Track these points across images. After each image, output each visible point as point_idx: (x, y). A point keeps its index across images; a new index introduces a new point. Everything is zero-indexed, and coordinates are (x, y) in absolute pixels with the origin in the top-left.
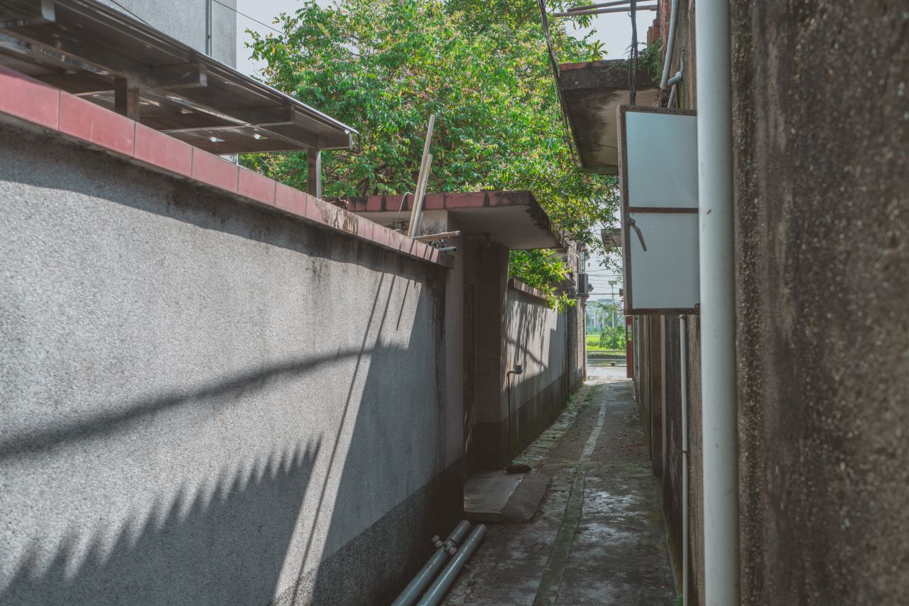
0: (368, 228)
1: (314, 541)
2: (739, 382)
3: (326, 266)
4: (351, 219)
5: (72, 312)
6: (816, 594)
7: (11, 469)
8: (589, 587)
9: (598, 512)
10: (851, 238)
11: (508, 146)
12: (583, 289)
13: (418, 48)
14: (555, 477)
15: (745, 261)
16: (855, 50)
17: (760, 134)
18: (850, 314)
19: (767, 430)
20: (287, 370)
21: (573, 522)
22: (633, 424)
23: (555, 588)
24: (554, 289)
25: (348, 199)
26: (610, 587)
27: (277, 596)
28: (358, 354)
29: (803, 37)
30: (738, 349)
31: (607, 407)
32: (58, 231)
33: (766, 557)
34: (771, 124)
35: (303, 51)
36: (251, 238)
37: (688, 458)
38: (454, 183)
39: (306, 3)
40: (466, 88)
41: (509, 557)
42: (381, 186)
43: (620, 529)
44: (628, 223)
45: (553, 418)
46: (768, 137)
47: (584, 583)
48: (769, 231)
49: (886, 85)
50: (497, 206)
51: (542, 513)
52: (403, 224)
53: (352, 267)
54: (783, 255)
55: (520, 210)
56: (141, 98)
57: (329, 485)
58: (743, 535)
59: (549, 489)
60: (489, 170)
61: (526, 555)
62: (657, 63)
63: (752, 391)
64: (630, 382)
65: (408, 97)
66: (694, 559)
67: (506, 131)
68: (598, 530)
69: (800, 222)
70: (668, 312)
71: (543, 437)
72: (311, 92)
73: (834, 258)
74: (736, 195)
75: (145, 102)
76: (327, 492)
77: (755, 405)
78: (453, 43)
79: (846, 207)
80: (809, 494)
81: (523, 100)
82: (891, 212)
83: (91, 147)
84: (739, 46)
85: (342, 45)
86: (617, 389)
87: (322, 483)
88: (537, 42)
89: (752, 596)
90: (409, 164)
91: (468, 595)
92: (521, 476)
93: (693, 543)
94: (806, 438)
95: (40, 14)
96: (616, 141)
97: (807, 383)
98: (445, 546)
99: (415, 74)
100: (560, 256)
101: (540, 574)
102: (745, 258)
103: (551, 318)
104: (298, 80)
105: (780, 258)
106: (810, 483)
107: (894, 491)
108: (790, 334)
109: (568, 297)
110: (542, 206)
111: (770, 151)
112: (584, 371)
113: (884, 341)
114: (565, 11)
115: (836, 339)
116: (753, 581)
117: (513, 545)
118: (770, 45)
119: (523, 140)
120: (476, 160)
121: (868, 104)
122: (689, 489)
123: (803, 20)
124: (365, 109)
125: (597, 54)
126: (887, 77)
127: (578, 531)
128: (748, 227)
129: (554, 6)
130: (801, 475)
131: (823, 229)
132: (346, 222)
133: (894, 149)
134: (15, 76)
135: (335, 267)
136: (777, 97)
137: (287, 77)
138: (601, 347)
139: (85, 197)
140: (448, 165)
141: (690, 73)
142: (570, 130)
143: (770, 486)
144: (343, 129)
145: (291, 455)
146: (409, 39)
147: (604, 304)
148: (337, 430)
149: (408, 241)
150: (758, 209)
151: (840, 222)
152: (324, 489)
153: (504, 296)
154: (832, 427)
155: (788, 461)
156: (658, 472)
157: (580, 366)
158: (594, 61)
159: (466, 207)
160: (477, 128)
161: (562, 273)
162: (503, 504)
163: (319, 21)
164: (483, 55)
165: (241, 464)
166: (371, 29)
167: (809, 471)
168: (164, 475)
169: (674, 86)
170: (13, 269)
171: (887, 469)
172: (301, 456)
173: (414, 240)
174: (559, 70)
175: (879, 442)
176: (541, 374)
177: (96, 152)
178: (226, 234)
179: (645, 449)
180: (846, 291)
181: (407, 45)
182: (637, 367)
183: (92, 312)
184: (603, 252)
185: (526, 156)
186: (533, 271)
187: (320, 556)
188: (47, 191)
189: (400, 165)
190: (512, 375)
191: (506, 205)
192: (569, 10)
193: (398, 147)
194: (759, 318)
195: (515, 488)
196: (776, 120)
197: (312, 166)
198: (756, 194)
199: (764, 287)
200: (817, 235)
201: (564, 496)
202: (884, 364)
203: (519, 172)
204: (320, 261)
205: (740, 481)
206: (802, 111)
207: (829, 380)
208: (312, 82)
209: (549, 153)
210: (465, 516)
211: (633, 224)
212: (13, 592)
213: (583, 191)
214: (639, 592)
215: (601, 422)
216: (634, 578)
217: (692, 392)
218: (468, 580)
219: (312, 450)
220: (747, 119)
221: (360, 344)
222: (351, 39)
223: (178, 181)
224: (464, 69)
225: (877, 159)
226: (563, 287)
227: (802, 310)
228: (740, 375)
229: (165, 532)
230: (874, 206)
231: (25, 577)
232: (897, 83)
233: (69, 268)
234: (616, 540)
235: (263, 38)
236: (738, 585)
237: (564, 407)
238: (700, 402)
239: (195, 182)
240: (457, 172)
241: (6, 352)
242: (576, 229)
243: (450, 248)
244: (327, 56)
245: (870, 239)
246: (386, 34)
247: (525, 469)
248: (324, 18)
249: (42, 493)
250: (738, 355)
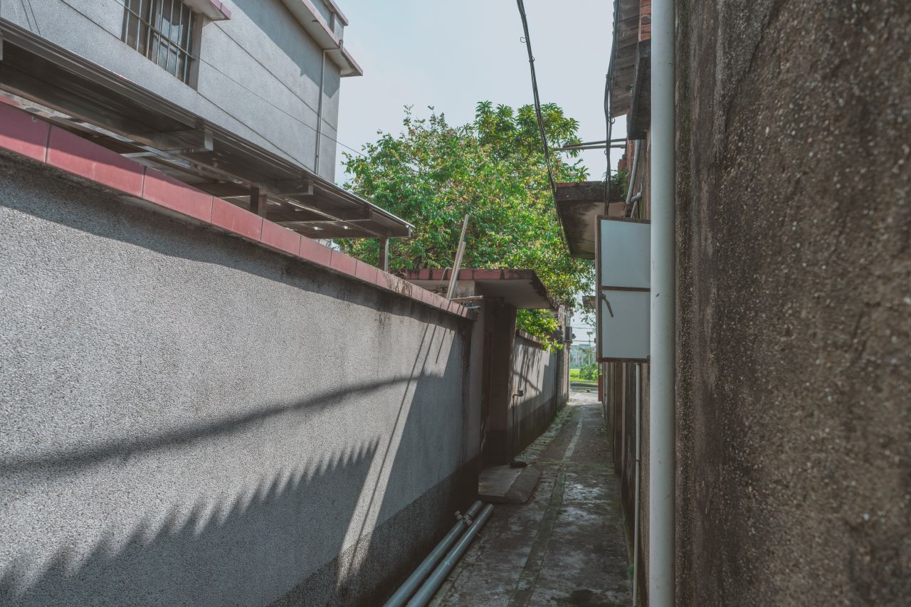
0: (419, 293)
1: (370, 513)
2: (677, 416)
3: (389, 318)
4: (407, 286)
5: (212, 347)
6: (730, 580)
7: (162, 455)
8: (566, 554)
9: (574, 499)
10: (758, 325)
11: (519, 237)
12: (568, 337)
13: (459, 168)
14: (544, 472)
15: (683, 331)
16: (762, 194)
17: (695, 243)
18: (757, 379)
19: (696, 454)
20: (358, 390)
21: (556, 505)
22: (601, 435)
23: (542, 554)
24: (548, 337)
25: (406, 271)
26: (581, 556)
27: (343, 552)
28: (408, 380)
29: (725, 180)
30: (676, 392)
31: (583, 422)
32: (206, 291)
33: (694, 547)
34: (703, 237)
35: (381, 168)
36: (338, 298)
37: (640, 465)
38: (480, 261)
39: (384, 136)
40: (491, 197)
41: (510, 529)
42: (429, 261)
43: (589, 511)
44: (601, 297)
45: (544, 428)
46: (700, 246)
47: (562, 552)
48: (700, 312)
49: (783, 221)
50: (510, 279)
51: (534, 498)
52: (443, 289)
53: (407, 319)
54: (710, 330)
55: (526, 283)
56: (268, 200)
57: (383, 473)
58: (677, 528)
59: (540, 480)
60: (505, 253)
61: (522, 528)
62: (624, 184)
63: (686, 424)
64: (600, 404)
65: (452, 201)
66: (642, 540)
67: (517, 227)
68: (574, 513)
69: (722, 309)
70: (628, 360)
71: (537, 442)
72: (385, 196)
73: (746, 338)
74: (678, 283)
75: (270, 202)
76: (382, 478)
77: (688, 434)
78: (484, 166)
79: (755, 303)
80: (726, 505)
81: (531, 206)
82: (786, 311)
83: (231, 235)
84: (682, 180)
85: (407, 165)
86: (590, 410)
87: (379, 470)
88: (541, 166)
89: (683, 573)
90: (450, 247)
91: (479, 556)
92: (520, 470)
93: (642, 528)
94: (724, 464)
95: (203, 144)
96: (594, 236)
97: (725, 425)
98: (464, 519)
99: (457, 186)
100: (553, 314)
101: (531, 543)
102: (683, 328)
103: (544, 358)
104: (377, 187)
105: (708, 332)
106: (727, 497)
107: (787, 513)
108: (714, 387)
109: (558, 343)
110: (541, 280)
111: (702, 256)
112: (568, 395)
113: (781, 402)
114: (562, 147)
115: (746, 395)
116: (684, 563)
117: (512, 521)
118: (703, 182)
119: (530, 233)
120: (497, 246)
121: (771, 233)
122: (640, 488)
123: (726, 168)
124: (421, 209)
125: (583, 176)
126: (785, 217)
127: (560, 513)
128: (685, 307)
129: (554, 142)
130: (720, 490)
131: (738, 316)
132: (404, 288)
133: (788, 266)
134: (183, 186)
135: (395, 319)
136: (707, 219)
137: (369, 186)
138: (580, 378)
139: (226, 268)
140: (477, 249)
141: (647, 194)
142: (562, 227)
143: (698, 495)
144: (405, 225)
145: (357, 450)
146: (453, 162)
147: (583, 348)
148: (391, 433)
149: (446, 301)
150: (693, 295)
151: (750, 313)
152: (379, 476)
153: (512, 341)
154: (743, 459)
155: (711, 479)
156: (618, 471)
157: (565, 391)
158: (581, 182)
159: (488, 279)
160: (498, 224)
161: (554, 325)
162: (507, 490)
163: (392, 148)
164: (504, 175)
165: (322, 456)
166: (428, 154)
167: (726, 489)
168: (268, 463)
169: (636, 202)
170: (174, 316)
171: (783, 496)
172: (365, 451)
173: (450, 301)
174: (555, 186)
175: (776, 475)
176: (536, 397)
177: (234, 238)
178: (321, 295)
179: (609, 454)
180: (754, 362)
181: (451, 166)
182: (605, 395)
183: (225, 347)
184: (583, 313)
185: (531, 244)
186: (533, 324)
187: (374, 523)
188: (200, 264)
189: (444, 248)
190: (516, 397)
191: (516, 279)
192: (564, 147)
193: (443, 234)
194: (692, 373)
195: (515, 478)
196: (706, 235)
197: (383, 248)
198: (692, 284)
199: (696, 350)
200: (734, 320)
201: (550, 486)
202: (780, 419)
203: (526, 256)
204: (384, 315)
205: (677, 487)
206: (724, 232)
207: (741, 424)
208: (386, 189)
209: (547, 243)
210: (479, 497)
211: (605, 298)
212: (158, 543)
213: (570, 270)
214: (602, 561)
215: (578, 433)
216: (599, 550)
217: (644, 418)
218: (479, 545)
219: (373, 447)
220: (686, 231)
221: (410, 373)
222: (414, 161)
223: (289, 258)
224: (490, 184)
225: (777, 272)
226: (555, 335)
227: (722, 371)
228: (677, 411)
229: (267, 503)
230: (775, 305)
231: (166, 532)
232: (792, 221)
233: (212, 317)
234: (586, 521)
235: (354, 158)
236: (673, 566)
237: (552, 420)
238: (649, 426)
239: (301, 259)
240: (482, 254)
241: (165, 374)
242: (564, 297)
243: (476, 307)
244: (397, 172)
245: (771, 328)
246: (438, 158)
247: (523, 465)
248: (396, 146)
249: (183, 473)
250: (677, 397)
